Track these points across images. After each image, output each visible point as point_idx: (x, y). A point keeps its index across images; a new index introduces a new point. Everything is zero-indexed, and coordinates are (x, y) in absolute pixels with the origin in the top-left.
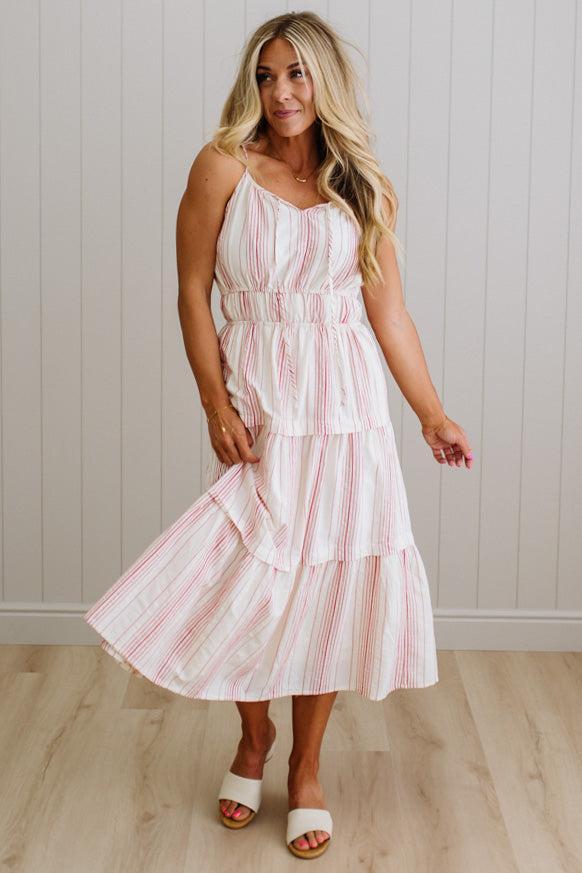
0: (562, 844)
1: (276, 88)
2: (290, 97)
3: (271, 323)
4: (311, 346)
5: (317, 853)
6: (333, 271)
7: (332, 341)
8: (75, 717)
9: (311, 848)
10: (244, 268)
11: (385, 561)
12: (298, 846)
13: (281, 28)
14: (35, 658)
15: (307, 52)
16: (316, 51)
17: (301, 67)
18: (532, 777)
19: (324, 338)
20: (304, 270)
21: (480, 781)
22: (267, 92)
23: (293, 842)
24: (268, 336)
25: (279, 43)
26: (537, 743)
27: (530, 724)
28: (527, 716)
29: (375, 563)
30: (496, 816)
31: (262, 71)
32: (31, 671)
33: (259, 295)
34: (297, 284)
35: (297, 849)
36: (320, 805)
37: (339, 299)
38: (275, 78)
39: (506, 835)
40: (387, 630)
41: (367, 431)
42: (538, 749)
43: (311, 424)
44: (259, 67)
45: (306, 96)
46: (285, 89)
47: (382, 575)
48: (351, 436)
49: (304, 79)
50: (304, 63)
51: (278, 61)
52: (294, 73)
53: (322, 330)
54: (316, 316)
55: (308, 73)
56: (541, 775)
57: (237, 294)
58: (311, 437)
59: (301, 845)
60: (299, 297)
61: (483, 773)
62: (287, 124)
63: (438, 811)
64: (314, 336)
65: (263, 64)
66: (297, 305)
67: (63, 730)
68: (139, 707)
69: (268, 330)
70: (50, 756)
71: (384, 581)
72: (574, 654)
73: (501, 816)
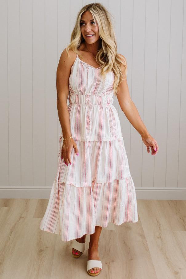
0: (167, 258)
1: (86, 27)
2: (90, 30)
3: (85, 105)
4: (98, 112)
5: (96, 275)
6: (105, 89)
7: (104, 111)
8: (19, 220)
9: (95, 273)
10: (77, 88)
11: (120, 181)
12: (91, 272)
13: (88, 8)
14: (7, 203)
15: (96, 16)
16: (99, 15)
17: (95, 21)
18: (158, 238)
19: (102, 110)
20: (96, 88)
21: (142, 239)
22: (83, 29)
23: (89, 271)
24: (84, 109)
25: (87, 13)
26: (160, 227)
27: (157, 221)
28: (157, 219)
29: (117, 182)
30: (147, 250)
31: (82, 22)
32: (6, 207)
33: (82, 96)
34: (94, 92)
35: (90, 273)
36: (98, 259)
37: (107, 98)
38: (86, 24)
39: (150, 255)
40: (121, 204)
41: (115, 140)
42: (160, 229)
43: (96, 137)
44: (81, 21)
45: (96, 30)
46: (89, 28)
47: (119, 185)
48: (110, 142)
49: (96, 25)
50: (96, 19)
51: (87, 19)
52: (92, 22)
53: (101, 108)
54: (99, 103)
55: (97, 23)
56: (161, 237)
57: (75, 95)
58: (96, 142)
59: (92, 272)
60: (94, 97)
61: (143, 237)
62: (90, 40)
63: (129, 248)
64: (99, 110)
65: (82, 20)
66: (94, 99)
67: (15, 224)
68: (38, 217)
69: (84, 107)
70: (11, 232)
71: (120, 188)
72: (171, 200)
73: (149, 250)
